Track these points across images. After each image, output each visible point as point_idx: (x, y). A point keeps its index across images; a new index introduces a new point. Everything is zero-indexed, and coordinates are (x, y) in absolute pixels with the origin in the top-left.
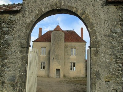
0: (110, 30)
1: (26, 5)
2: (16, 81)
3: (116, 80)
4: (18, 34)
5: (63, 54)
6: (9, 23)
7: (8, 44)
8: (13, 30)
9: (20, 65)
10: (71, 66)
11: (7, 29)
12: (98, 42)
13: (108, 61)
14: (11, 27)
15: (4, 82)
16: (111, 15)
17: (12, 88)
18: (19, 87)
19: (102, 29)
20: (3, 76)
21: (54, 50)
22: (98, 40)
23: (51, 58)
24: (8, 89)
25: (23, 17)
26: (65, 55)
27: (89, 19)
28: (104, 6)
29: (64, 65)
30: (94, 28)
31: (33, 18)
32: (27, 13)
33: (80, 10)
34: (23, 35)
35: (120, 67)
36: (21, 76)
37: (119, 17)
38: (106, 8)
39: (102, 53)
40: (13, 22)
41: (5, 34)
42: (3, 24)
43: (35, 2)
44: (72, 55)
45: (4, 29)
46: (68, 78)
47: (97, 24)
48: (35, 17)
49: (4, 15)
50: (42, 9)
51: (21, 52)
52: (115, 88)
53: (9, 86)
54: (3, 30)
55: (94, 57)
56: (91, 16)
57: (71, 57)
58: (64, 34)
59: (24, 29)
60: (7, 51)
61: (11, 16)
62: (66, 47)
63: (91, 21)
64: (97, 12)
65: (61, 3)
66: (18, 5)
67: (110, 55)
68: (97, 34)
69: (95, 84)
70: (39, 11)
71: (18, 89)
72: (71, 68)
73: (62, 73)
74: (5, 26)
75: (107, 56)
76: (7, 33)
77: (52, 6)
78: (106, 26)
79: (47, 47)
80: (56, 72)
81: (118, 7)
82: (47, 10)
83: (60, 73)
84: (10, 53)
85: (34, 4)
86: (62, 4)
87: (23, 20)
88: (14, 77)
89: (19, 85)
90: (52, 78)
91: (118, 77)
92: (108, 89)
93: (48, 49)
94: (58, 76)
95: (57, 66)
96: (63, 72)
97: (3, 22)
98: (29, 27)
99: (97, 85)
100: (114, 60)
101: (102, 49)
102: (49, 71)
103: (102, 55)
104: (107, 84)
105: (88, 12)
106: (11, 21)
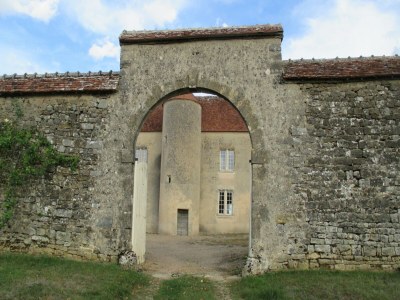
0: (287, 131)
1: (127, 76)
2: (114, 226)
3: (295, 220)
4: (113, 136)
5: (198, 165)
6: (94, 115)
7: (94, 157)
8: (103, 127)
9: (120, 198)
10: (222, 202)
11: (92, 126)
12: (265, 153)
13: (282, 187)
14: (99, 122)
15: (89, 230)
16: (290, 102)
17: (106, 240)
18: (120, 237)
19: (273, 129)
20: (87, 218)
21: (172, 156)
22: (266, 148)
23: (164, 179)
24: (98, 241)
25: (123, 102)
26: (202, 170)
27: (250, 109)
28: (279, 86)
29: (201, 198)
30: (259, 127)
31: (143, 105)
32: (131, 95)
33: (233, 91)
34: (123, 138)
35: (303, 198)
36: (122, 218)
37: (304, 106)
38: (281, 88)
39: (272, 173)
40: (102, 113)
41: (86, 136)
42: (82, 115)
43: (146, 71)
44: (224, 168)
45: (84, 126)
46: (214, 235)
47: (265, 119)
48: (146, 103)
49: (84, 97)
50: (159, 88)
51: (121, 171)
52: (293, 235)
53: (101, 235)
54: (82, 129)
55: (258, 181)
56: (253, 104)
57: (222, 175)
58: (200, 107)
59: (125, 126)
60: (92, 169)
61: (98, 100)
62: (206, 146)
63: (254, 112)
64: (264, 96)
65: (197, 76)
66: (110, 75)
67: (287, 176)
68: (265, 138)
69: (259, 228)
70: (154, 91)
71: (118, 240)
72: (222, 207)
73: (193, 221)
74: (85, 120)
75: (282, 179)
76: (91, 133)
77: (179, 81)
78: (281, 122)
79: (150, 147)
80: (178, 218)
81: (305, 87)
82: (170, 90)
83: (190, 221)
84: (99, 173)
85: (144, 77)
86: (200, 78)
87: (122, 109)
88: (109, 219)
89: (119, 234)
90: (167, 234)
91: (300, 217)
92: (281, 238)
93: (153, 152)
94: (184, 231)
95: (181, 200)
96: (197, 219)
97: (82, 112)
98: (134, 123)
99: (262, 230)
100: (294, 185)
101: (272, 165)
102: (158, 215)
103: (273, 177)
104: (280, 228)
105: (248, 95)
106: (98, 111)
